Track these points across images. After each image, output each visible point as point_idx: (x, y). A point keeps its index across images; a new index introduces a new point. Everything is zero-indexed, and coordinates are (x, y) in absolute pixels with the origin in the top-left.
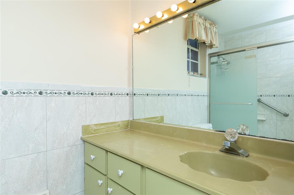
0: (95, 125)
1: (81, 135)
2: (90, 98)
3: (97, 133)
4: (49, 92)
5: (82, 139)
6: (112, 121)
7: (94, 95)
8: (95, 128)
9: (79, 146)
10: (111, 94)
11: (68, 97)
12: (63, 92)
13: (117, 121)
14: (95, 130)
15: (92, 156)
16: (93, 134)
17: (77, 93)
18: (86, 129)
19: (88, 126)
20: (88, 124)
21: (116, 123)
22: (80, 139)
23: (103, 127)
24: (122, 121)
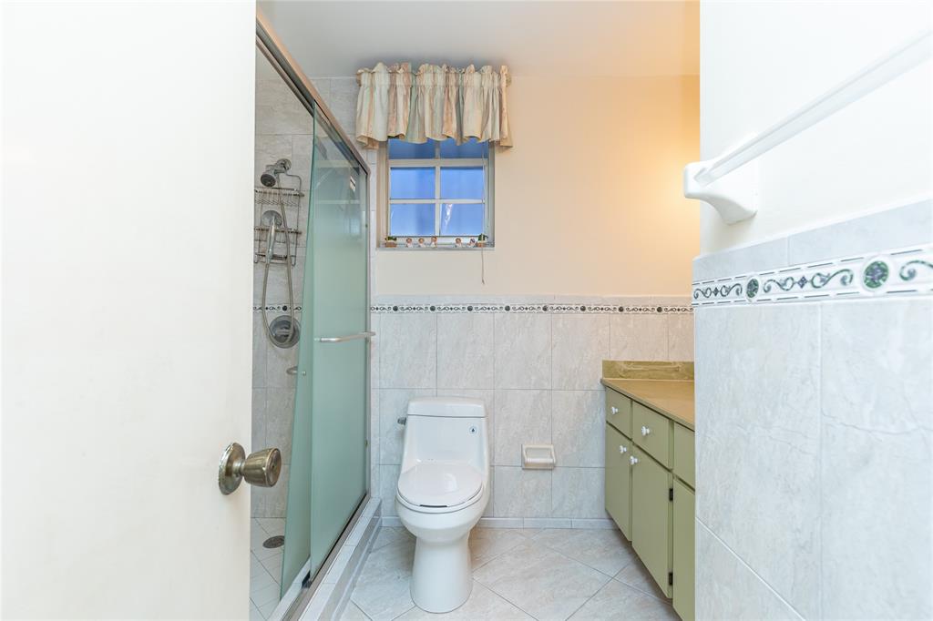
0: (625, 362)
1: (600, 376)
2: (618, 317)
3: (629, 377)
4: (555, 307)
5: (601, 381)
6: (660, 360)
7: (625, 311)
8: (625, 367)
9: (598, 394)
10: (659, 310)
11: (581, 315)
12: (574, 307)
13: (671, 360)
14: (625, 372)
15: (613, 408)
16: (622, 377)
17: (595, 309)
18: (609, 367)
19: (613, 362)
20: (612, 359)
21: (669, 364)
22: (599, 382)
23: (641, 368)
24: (684, 363)
